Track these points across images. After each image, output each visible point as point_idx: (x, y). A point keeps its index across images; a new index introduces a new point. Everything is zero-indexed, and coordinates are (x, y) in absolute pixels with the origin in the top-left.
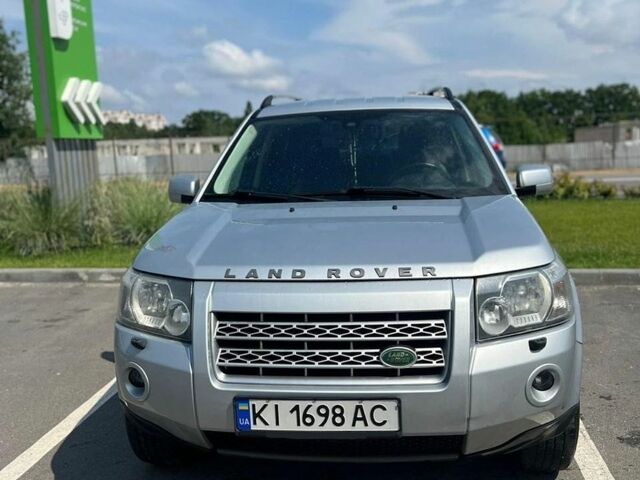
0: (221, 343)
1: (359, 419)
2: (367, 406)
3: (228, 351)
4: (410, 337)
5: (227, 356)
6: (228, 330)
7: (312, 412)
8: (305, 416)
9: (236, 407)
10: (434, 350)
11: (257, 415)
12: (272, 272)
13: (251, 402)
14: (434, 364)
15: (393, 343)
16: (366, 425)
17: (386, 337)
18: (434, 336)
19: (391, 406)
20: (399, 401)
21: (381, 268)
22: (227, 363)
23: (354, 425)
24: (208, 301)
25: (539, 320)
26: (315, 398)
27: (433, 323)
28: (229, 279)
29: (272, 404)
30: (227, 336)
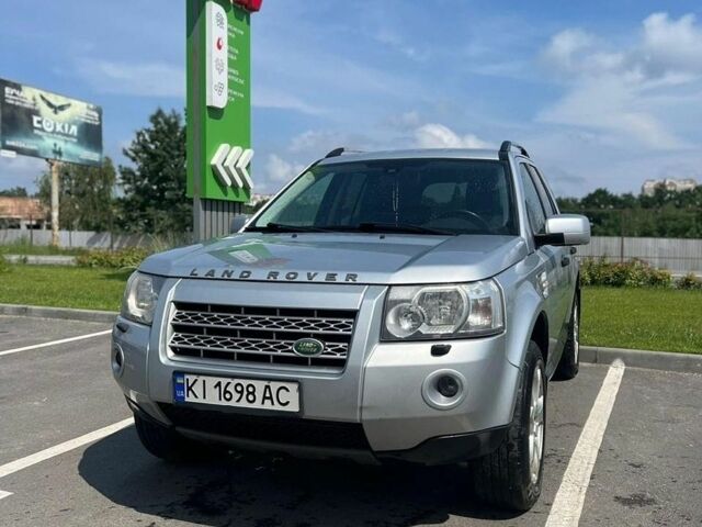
0: (175, 328)
1: (268, 398)
2: (274, 386)
3: (180, 335)
4: (321, 331)
5: (178, 339)
6: (182, 317)
7: (231, 389)
8: (226, 392)
9: (174, 380)
10: (340, 345)
11: (190, 389)
12: (225, 272)
14: (338, 356)
16: (273, 403)
17: (302, 330)
18: (341, 332)
19: (293, 387)
20: (300, 385)
22: (176, 344)
23: (263, 403)
24: (171, 293)
26: (233, 376)
27: (344, 321)
28: (193, 277)
30: (180, 322)
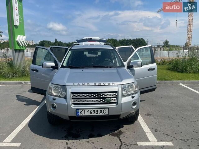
0: (73, 98)
1: (101, 112)
2: (102, 110)
3: (74, 100)
4: (110, 96)
5: (74, 101)
6: (74, 96)
7: (92, 111)
8: (90, 112)
9: (76, 111)
10: (115, 99)
11: (81, 113)
12: (83, 84)
13: (80, 110)
14: (115, 101)
15: (107, 98)
17: (106, 96)
18: (115, 96)
19: (107, 110)
20: (109, 109)
21: (104, 83)
22: (74, 102)
23: (100, 114)
24: (70, 90)
25: (133, 92)
26: (92, 109)
27: (114, 93)
28: (74, 86)
29: (84, 110)
30: (74, 97)
